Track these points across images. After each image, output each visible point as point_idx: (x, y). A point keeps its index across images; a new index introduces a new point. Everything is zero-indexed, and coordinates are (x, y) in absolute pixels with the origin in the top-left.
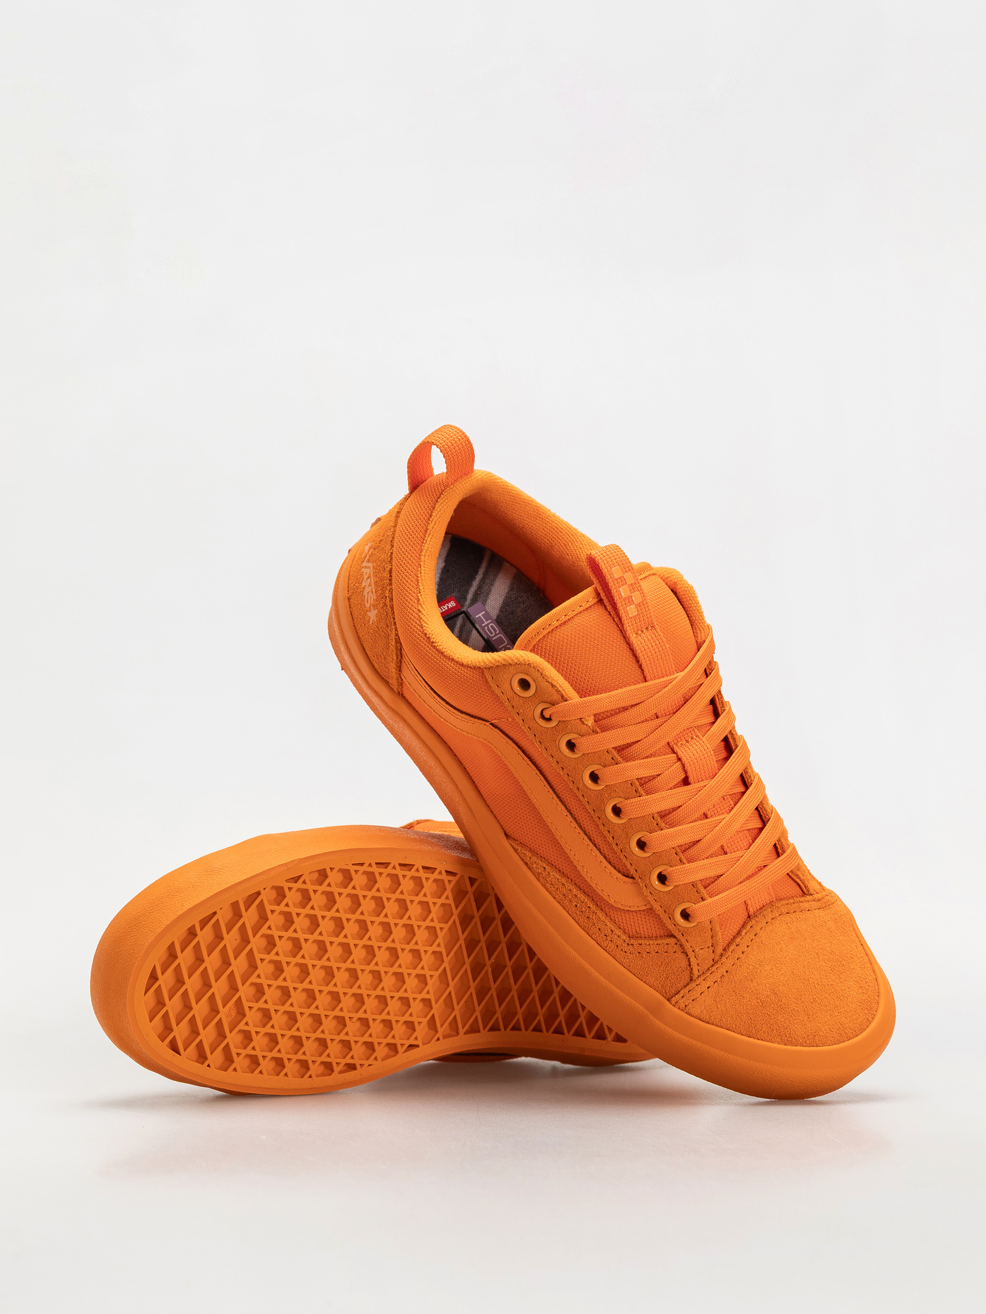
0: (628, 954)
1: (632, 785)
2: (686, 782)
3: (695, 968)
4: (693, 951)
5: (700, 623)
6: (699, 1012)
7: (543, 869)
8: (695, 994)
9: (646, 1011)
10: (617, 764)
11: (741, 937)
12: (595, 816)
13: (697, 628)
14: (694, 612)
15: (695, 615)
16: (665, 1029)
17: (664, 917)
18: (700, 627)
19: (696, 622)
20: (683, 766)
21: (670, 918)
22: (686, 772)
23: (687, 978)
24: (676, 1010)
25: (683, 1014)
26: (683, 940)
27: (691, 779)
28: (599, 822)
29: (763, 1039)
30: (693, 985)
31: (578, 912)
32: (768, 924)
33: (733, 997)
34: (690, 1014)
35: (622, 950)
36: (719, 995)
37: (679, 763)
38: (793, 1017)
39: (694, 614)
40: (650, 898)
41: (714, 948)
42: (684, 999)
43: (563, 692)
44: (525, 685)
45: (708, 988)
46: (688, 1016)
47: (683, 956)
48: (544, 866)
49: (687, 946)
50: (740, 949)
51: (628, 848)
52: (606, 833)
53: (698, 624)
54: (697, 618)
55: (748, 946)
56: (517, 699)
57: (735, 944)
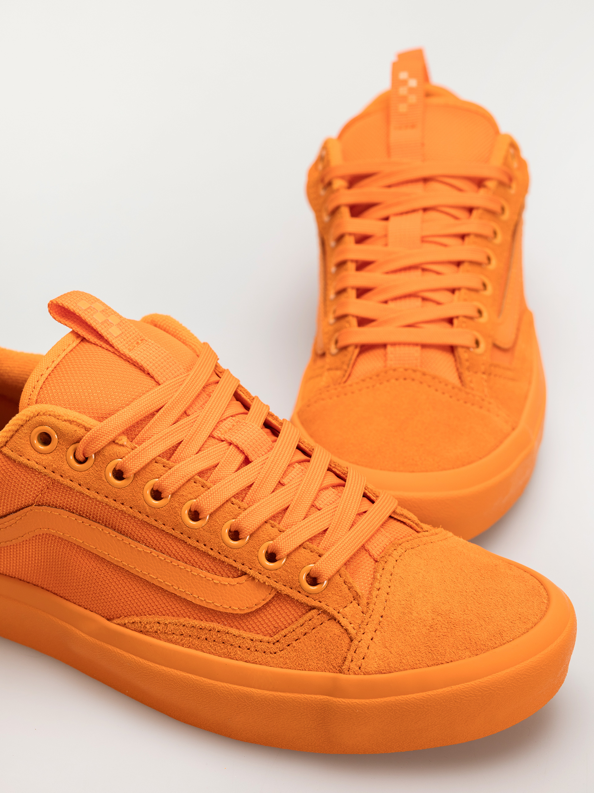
0: (279, 653)
1: (196, 483)
2: (247, 461)
3: (350, 628)
4: (339, 613)
5: (191, 339)
6: (376, 666)
7: (158, 625)
8: (363, 650)
9: (325, 697)
10: (170, 469)
11: (378, 581)
12: (177, 533)
13: (191, 345)
14: (180, 333)
15: (183, 335)
16: (352, 703)
17: (294, 594)
18: (193, 342)
19: (188, 340)
20: (237, 447)
21: (300, 592)
22: (242, 452)
23: (347, 640)
24: (352, 677)
25: (362, 677)
26: (323, 605)
27: (251, 457)
28: (184, 537)
29: (452, 660)
30: (355, 642)
31: (211, 644)
32: (398, 561)
33: (401, 636)
34: (368, 673)
35: (271, 653)
36: (387, 640)
37: (232, 446)
38: (470, 627)
39: (181, 335)
40: (271, 582)
41: (358, 601)
42: (354, 663)
43: (83, 423)
44: (46, 439)
45: (372, 639)
46: (367, 677)
47: (332, 624)
48: (156, 620)
49: (331, 610)
50: (383, 592)
51: (223, 544)
52: (195, 544)
53: (190, 341)
54: (187, 336)
55: (389, 587)
56: (45, 457)
57: (376, 589)
